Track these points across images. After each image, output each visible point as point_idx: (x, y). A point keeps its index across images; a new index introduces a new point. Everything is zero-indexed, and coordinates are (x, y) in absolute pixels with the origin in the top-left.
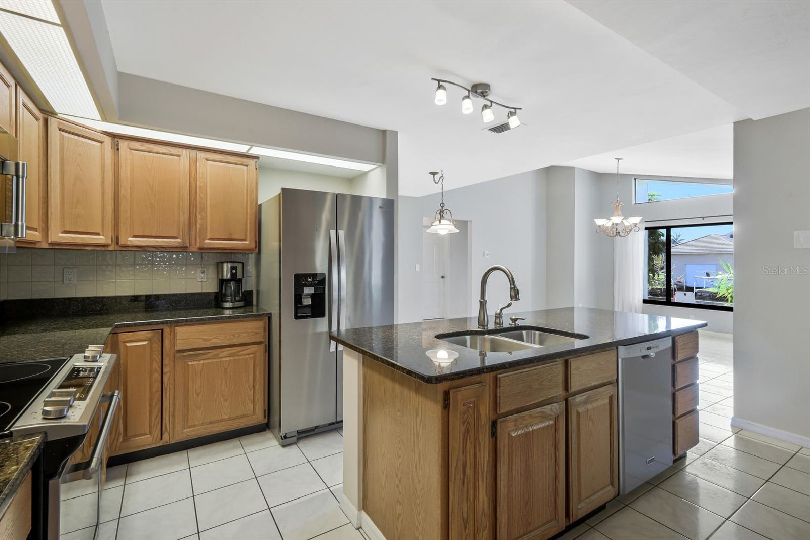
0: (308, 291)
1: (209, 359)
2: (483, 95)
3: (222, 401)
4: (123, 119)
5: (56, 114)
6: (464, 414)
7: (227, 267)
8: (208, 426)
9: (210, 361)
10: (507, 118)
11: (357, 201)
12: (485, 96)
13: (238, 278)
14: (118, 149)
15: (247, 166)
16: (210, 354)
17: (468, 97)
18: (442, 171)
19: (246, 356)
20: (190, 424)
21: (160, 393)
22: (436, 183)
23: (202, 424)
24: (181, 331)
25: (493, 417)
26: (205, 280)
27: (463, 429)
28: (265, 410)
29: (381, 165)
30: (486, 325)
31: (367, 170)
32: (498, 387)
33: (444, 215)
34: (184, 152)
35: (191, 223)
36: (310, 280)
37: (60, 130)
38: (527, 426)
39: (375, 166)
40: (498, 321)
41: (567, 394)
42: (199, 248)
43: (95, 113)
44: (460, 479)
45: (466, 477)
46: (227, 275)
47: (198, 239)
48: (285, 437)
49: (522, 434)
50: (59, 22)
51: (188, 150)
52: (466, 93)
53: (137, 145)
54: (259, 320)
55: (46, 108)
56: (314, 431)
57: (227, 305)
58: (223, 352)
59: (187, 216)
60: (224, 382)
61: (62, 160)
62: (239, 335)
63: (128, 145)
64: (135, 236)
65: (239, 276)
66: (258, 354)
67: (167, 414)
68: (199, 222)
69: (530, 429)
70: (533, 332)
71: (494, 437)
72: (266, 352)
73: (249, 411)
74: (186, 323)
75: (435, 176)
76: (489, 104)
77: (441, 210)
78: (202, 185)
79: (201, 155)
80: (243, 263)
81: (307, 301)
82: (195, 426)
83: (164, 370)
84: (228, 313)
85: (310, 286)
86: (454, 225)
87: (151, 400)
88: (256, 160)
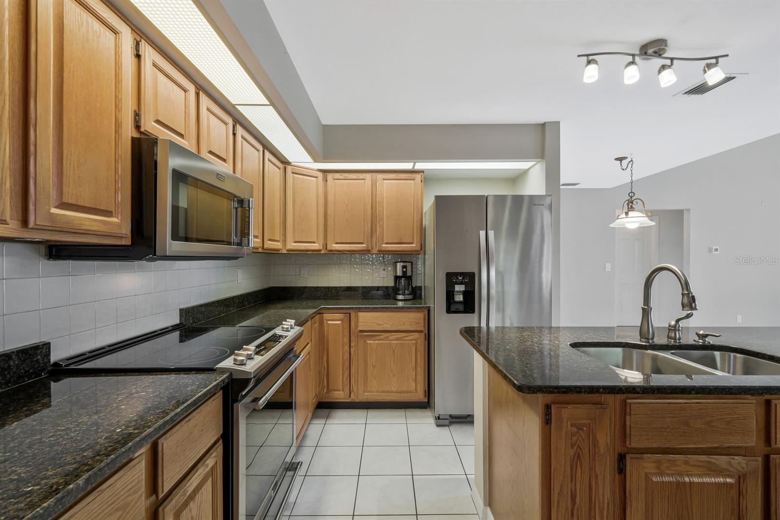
0: (459, 288)
1: (381, 340)
2: (658, 54)
3: (392, 376)
4: (326, 159)
5: (290, 163)
6: (573, 435)
7: (399, 266)
8: (381, 394)
9: (382, 342)
10: (703, 73)
11: (518, 200)
12: (660, 55)
13: (408, 275)
14: (327, 181)
15: (414, 180)
16: (382, 336)
17: (633, 63)
18: (631, 155)
19: (409, 342)
20: (368, 390)
21: (349, 361)
22: (623, 170)
23: (377, 392)
24: (362, 315)
25: (620, 449)
26: (386, 276)
27: (572, 452)
28: (425, 391)
29: (540, 160)
30: (651, 336)
31: (527, 168)
32: (628, 414)
33: (634, 206)
34: (368, 176)
35: (373, 231)
36: (460, 278)
37: (293, 173)
38: (681, 474)
39: (535, 163)
40: (673, 335)
41: (770, 448)
42: (379, 251)
43: (308, 158)
44: (567, 508)
45: (576, 508)
46: (399, 273)
47: (377, 244)
48: (439, 418)
49: (670, 483)
50: (269, 104)
51: (371, 174)
52: (630, 59)
53: (337, 176)
54: (420, 312)
55: (284, 160)
56: (466, 419)
57: (400, 297)
58: (391, 336)
59: (369, 225)
60: (393, 360)
61: (294, 192)
62: (404, 324)
63: (333, 176)
64: (336, 243)
65: (409, 274)
66: (419, 341)
67: (354, 379)
68: (378, 230)
69: (687, 479)
70: (732, 354)
71: (622, 473)
72: (426, 340)
73: (413, 388)
74: (364, 310)
75: (623, 161)
76: (668, 62)
77: (628, 200)
78: (380, 200)
79: (380, 176)
80: (412, 263)
81: (459, 298)
82: (372, 392)
83: (351, 344)
84: (400, 304)
85: (461, 283)
86: (648, 216)
87: (343, 365)
88: (422, 174)
